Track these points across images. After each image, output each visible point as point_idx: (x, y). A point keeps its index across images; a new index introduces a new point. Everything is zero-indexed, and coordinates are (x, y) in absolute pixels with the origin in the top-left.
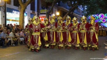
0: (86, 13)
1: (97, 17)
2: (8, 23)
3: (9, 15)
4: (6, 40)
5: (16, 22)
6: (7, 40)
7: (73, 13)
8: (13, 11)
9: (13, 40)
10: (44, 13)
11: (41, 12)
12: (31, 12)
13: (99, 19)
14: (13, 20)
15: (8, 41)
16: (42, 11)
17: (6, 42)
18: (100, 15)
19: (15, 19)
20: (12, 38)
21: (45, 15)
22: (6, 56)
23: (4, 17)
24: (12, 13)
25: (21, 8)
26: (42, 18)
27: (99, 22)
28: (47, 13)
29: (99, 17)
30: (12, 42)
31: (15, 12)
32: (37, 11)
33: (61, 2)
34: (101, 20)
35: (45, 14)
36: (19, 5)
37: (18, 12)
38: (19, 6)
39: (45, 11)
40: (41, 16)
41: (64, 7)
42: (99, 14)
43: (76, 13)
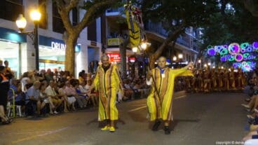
0: (203, 43)
1: (225, 49)
2: (42, 67)
3: (44, 51)
4: (39, 102)
5: (59, 65)
7: (174, 44)
8: (53, 43)
9: (54, 103)
10: (116, 44)
11: (109, 44)
12: (89, 43)
13: (229, 54)
14: (52, 62)
15: (43, 105)
16: (111, 42)
17: (38, 106)
18: (231, 47)
19: (56, 59)
20: (52, 97)
21: (118, 49)
23: (33, 55)
24: (50, 46)
25: (68, 36)
26: (112, 56)
27: (230, 60)
28: (122, 45)
29: (229, 50)
30: (52, 106)
31: (57, 45)
32: (102, 42)
33: (150, 21)
34: (232, 57)
35: (117, 47)
36: (65, 30)
37: (62, 45)
38: (65, 33)
39: (118, 41)
40: (109, 50)
41: (156, 32)
42: (228, 45)
43: (182, 44)
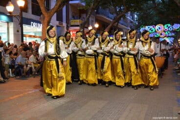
0: (137, 24)
1: (153, 29)
3: (27, 29)
5: (36, 39)
6: (27, 66)
7: (117, 24)
8: (32, 23)
10: (76, 24)
11: (72, 24)
12: (57, 23)
13: (156, 32)
15: (28, 68)
16: (73, 22)
20: (34, 63)
21: (78, 28)
22: (30, 92)
23: (18, 31)
24: (30, 25)
25: (44, 18)
26: (74, 32)
27: (156, 36)
28: (81, 25)
29: (156, 29)
31: (35, 24)
32: (66, 22)
33: (100, 7)
34: (158, 34)
35: (78, 26)
36: (41, 13)
37: (39, 24)
38: (42, 16)
39: (78, 22)
40: (71, 29)
41: (105, 15)
42: (156, 26)
43: (122, 24)
